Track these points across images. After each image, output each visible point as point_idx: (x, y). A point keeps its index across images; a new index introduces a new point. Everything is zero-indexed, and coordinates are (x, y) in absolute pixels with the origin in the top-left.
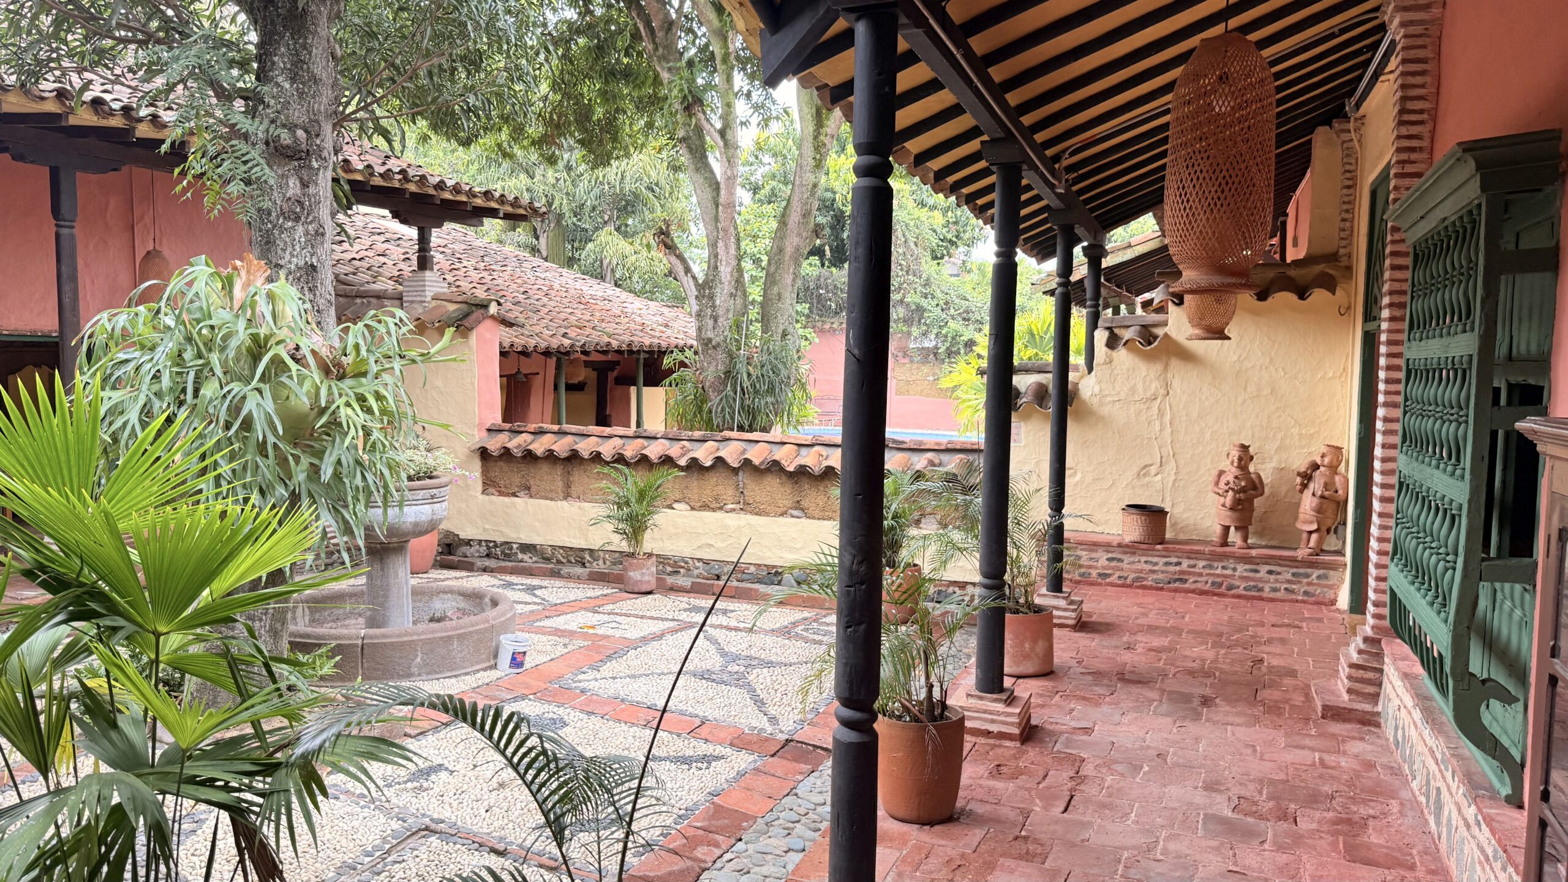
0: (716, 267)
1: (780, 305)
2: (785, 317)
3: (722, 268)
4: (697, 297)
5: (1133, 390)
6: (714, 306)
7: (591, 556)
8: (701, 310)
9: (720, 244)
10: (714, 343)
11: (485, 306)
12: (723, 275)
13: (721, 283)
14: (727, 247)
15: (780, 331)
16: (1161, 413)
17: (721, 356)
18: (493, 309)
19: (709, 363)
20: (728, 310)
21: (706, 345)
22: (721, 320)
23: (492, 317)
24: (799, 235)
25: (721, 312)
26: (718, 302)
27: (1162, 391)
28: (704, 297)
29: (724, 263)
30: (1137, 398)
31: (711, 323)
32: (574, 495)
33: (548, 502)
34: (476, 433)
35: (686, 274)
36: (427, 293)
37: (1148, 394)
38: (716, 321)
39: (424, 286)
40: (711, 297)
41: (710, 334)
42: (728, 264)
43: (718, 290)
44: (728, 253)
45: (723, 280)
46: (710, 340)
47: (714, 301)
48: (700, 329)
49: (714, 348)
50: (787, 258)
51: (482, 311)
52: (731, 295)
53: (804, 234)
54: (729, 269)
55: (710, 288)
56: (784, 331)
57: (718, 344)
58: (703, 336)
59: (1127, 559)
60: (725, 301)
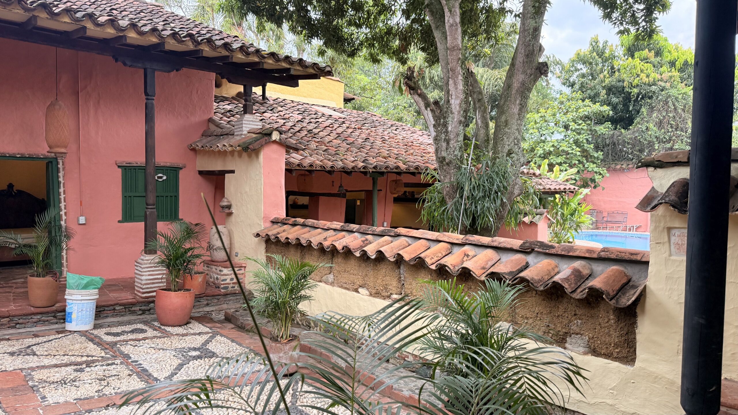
0: (449, 102)
1: (506, 130)
2: (511, 140)
3: (452, 101)
4: (434, 126)
6: (447, 132)
8: (437, 136)
9: (451, 82)
10: (447, 161)
11: (270, 135)
12: (453, 106)
13: (452, 113)
14: (455, 84)
15: (506, 150)
17: (453, 171)
18: (275, 136)
19: (446, 176)
20: (458, 135)
22: (452, 142)
23: (275, 142)
24: (524, 72)
25: (452, 137)
26: (450, 129)
28: (439, 125)
29: (454, 97)
31: (444, 145)
34: (262, 224)
35: (426, 108)
36: (244, 129)
38: (448, 143)
39: (242, 124)
40: (445, 125)
41: (444, 154)
42: (457, 97)
43: (450, 119)
44: (456, 89)
45: (454, 111)
46: (444, 158)
47: (447, 128)
48: (437, 151)
49: (448, 164)
50: (514, 92)
51: (266, 138)
52: (460, 122)
53: (529, 71)
54: (458, 102)
55: (445, 118)
56: (509, 151)
57: (450, 162)
58: (439, 156)
60: (455, 127)
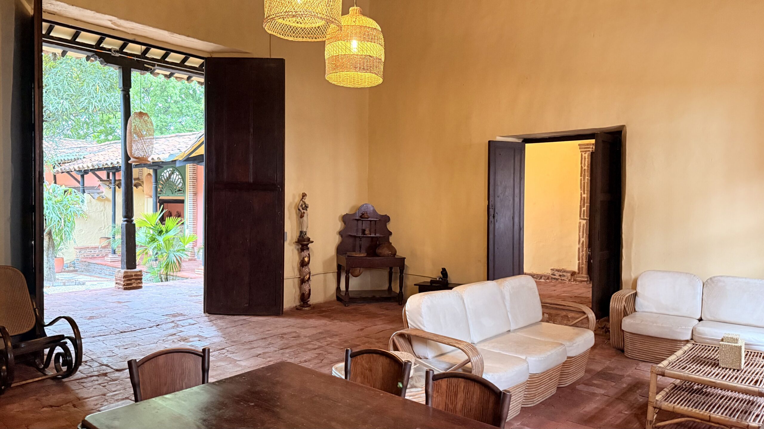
5: (97, 209)
16: (104, 215)
27: (104, 209)
30: (98, 211)
37: (101, 210)
59: (103, 250)
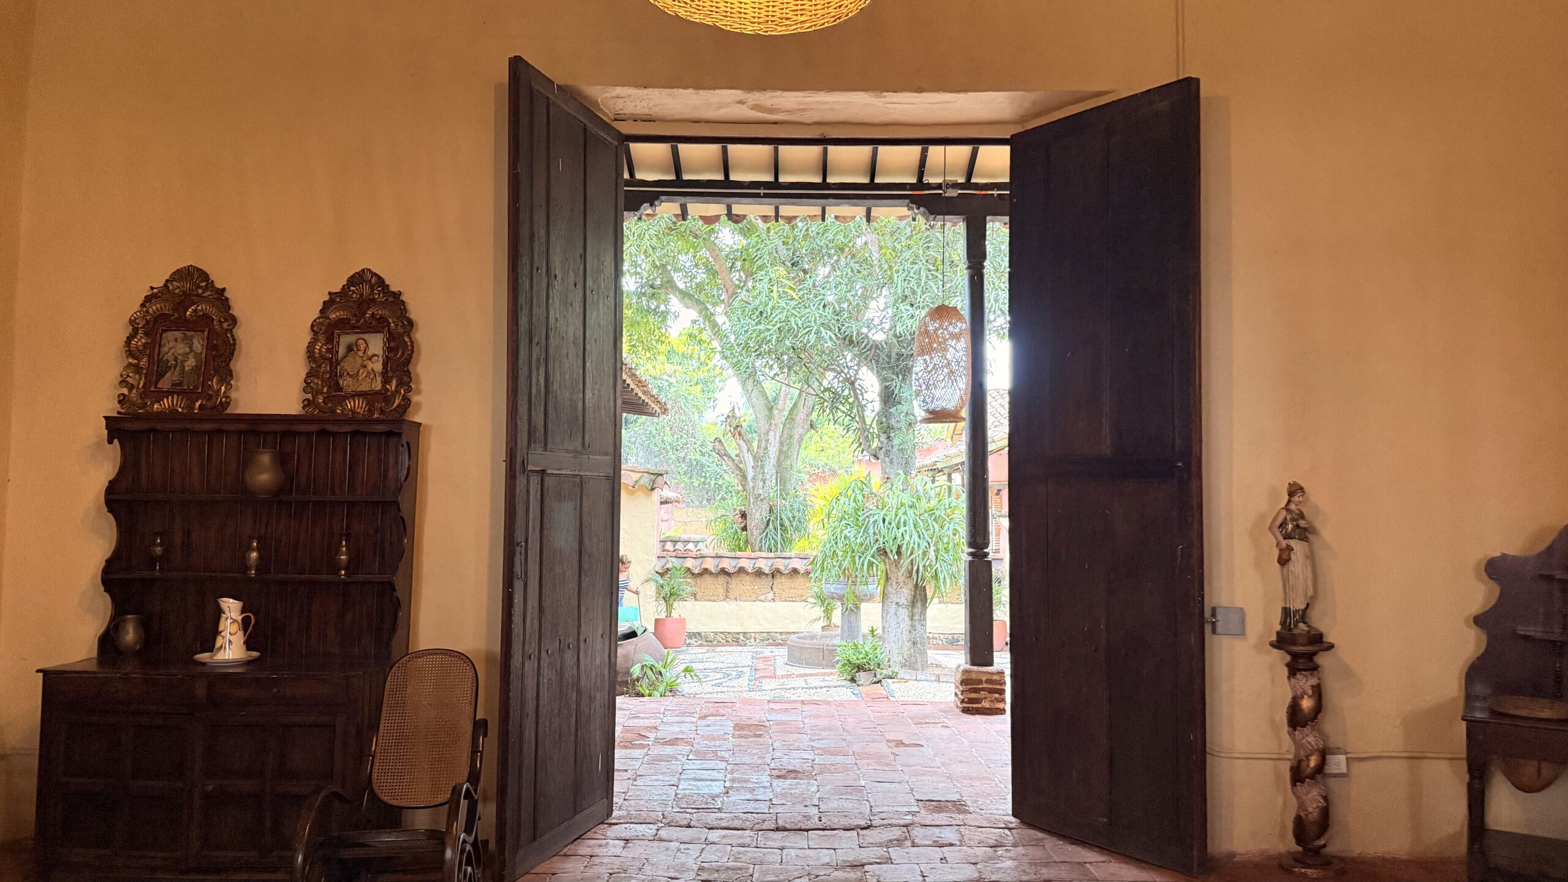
0: (767, 448)
3: (770, 449)
4: (753, 467)
6: (764, 473)
7: (744, 637)
8: (755, 476)
9: (771, 433)
10: (762, 497)
12: (771, 453)
13: (769, 458)
14: (775, 435)
17: (766, 507)
19: (757, 511)
20: (772, 476)
21: (757, 498)
22: (768, 482)
24: (803, 426)
25: (768, 477)
26: (766, 471)
28: (757, 467)
29: (772, 445)
31: (761, 484)
32: (732, 597)
33: (711, 603)
34: (654, 559)
35: (748, 452)
38: (764, 482)
40: (762, 467)
41: (761, 491)
42: (775, 446)
49: (761, 500)
54: (774, 449)
55: (762, 461)
57: (765, 498)
